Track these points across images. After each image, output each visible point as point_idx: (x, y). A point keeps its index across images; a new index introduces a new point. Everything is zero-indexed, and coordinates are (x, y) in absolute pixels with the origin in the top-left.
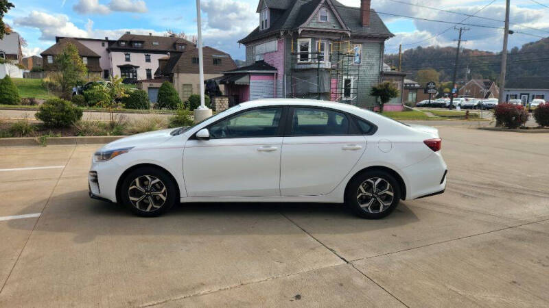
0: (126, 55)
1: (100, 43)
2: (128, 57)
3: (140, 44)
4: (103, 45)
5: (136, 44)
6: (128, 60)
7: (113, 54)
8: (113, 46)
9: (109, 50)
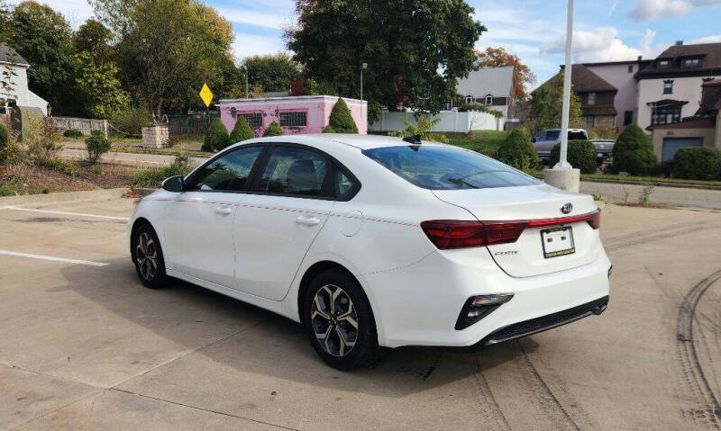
0: (666, 82)
1: (626, 68)
2: (668, 86)
3: (696, 61)
4: (630, 70)
5: (688, 62)
6: (668, 91)
7: (644, 83)
8: (645, 69)
9: (638, 77)
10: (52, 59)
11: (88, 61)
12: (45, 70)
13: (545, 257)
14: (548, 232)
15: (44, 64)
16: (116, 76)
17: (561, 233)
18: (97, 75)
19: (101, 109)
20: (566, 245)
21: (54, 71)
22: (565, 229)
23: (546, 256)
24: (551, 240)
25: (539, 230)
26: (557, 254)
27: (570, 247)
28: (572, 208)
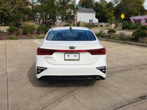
10: (101, 11)
11: (108, 11)
12: (99, 13)
15: (99, 12)
16: (113, 13)
18: (109, 13)
19: (109, 20)
20: (77, 58)
21: (101, 13)
22: (76, 53)
23: (65, 60)
24: (68, 56)
25: (64, 53)
26: (70, 60)
27: (78, 59)
28: (75, 48)
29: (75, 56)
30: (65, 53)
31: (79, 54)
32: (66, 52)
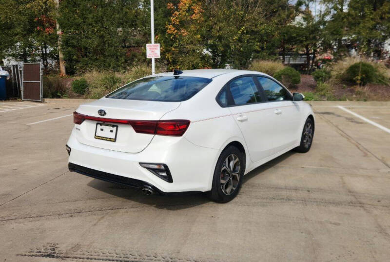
13: (95, 138)
14: (101, 125)
17: (111, 128)
20: (112, 136)
22: (113, 126)
24: (102, 130)
25: (96, 122)
26: (102, 138)
27: (114, 138)
28: (105, 113)
29: (112, 131)
30: (97, 124)
31: (117, 127)
32: (100, 121)
